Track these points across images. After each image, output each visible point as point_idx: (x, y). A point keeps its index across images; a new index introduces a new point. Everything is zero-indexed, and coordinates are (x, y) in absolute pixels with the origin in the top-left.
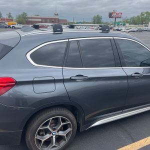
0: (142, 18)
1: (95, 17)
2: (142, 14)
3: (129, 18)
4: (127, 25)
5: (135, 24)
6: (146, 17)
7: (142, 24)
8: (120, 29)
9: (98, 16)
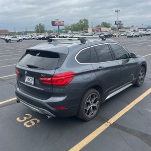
0: (81, 25)
1: (37, 26)
2: (81, 21)
3: (70, 26)
4: (70, 32)
5: (77, 31)
6: (84, 24)
7: (83, 30)
8: (65, 36)
9: (40, 25)
